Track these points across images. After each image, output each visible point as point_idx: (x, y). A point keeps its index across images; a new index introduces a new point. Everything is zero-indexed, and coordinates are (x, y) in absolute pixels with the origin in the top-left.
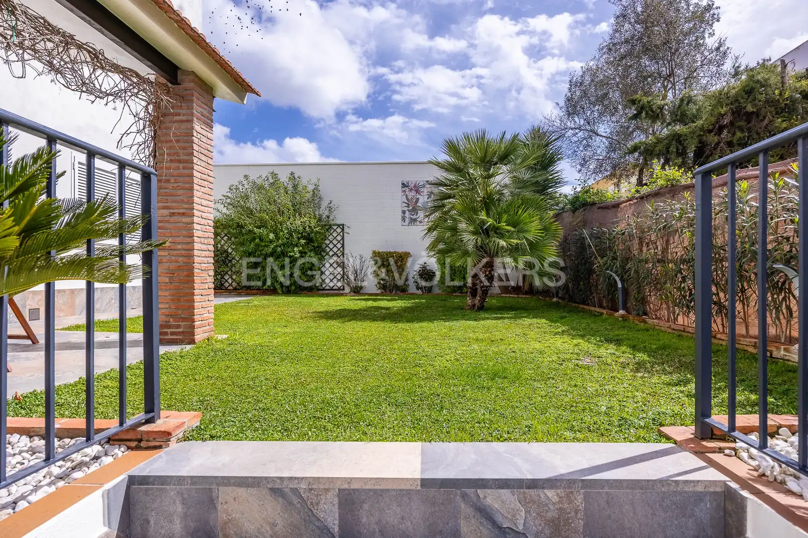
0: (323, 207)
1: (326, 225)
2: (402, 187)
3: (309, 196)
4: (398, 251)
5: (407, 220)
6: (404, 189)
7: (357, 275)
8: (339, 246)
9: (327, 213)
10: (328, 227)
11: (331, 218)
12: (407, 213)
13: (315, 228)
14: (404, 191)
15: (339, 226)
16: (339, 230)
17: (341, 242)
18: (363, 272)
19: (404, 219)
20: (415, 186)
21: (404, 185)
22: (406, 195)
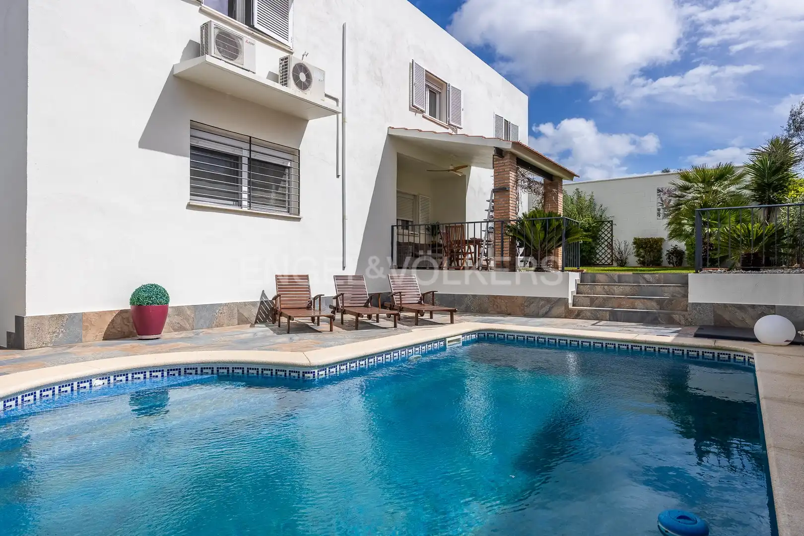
0: (597, 210)
1: (599, 222)
2: (658, 192)
3: (587, 203)
4: (653, 237)
5: (661, 215)
6: (658, 194)
7: (622, 255)
8: (609, 235)
9: (599, 213)
10: (601, 222)
11: (603, 216)
12: (662, 210)
13: (592, 224)
14: (660, 195)
15: (609, 222)
16: (609, 225)
17: (611, 232)
18: (627, 252)
19: (659, 215)
20: (668, 191)
21: (659, 191)
22: (661, 198)
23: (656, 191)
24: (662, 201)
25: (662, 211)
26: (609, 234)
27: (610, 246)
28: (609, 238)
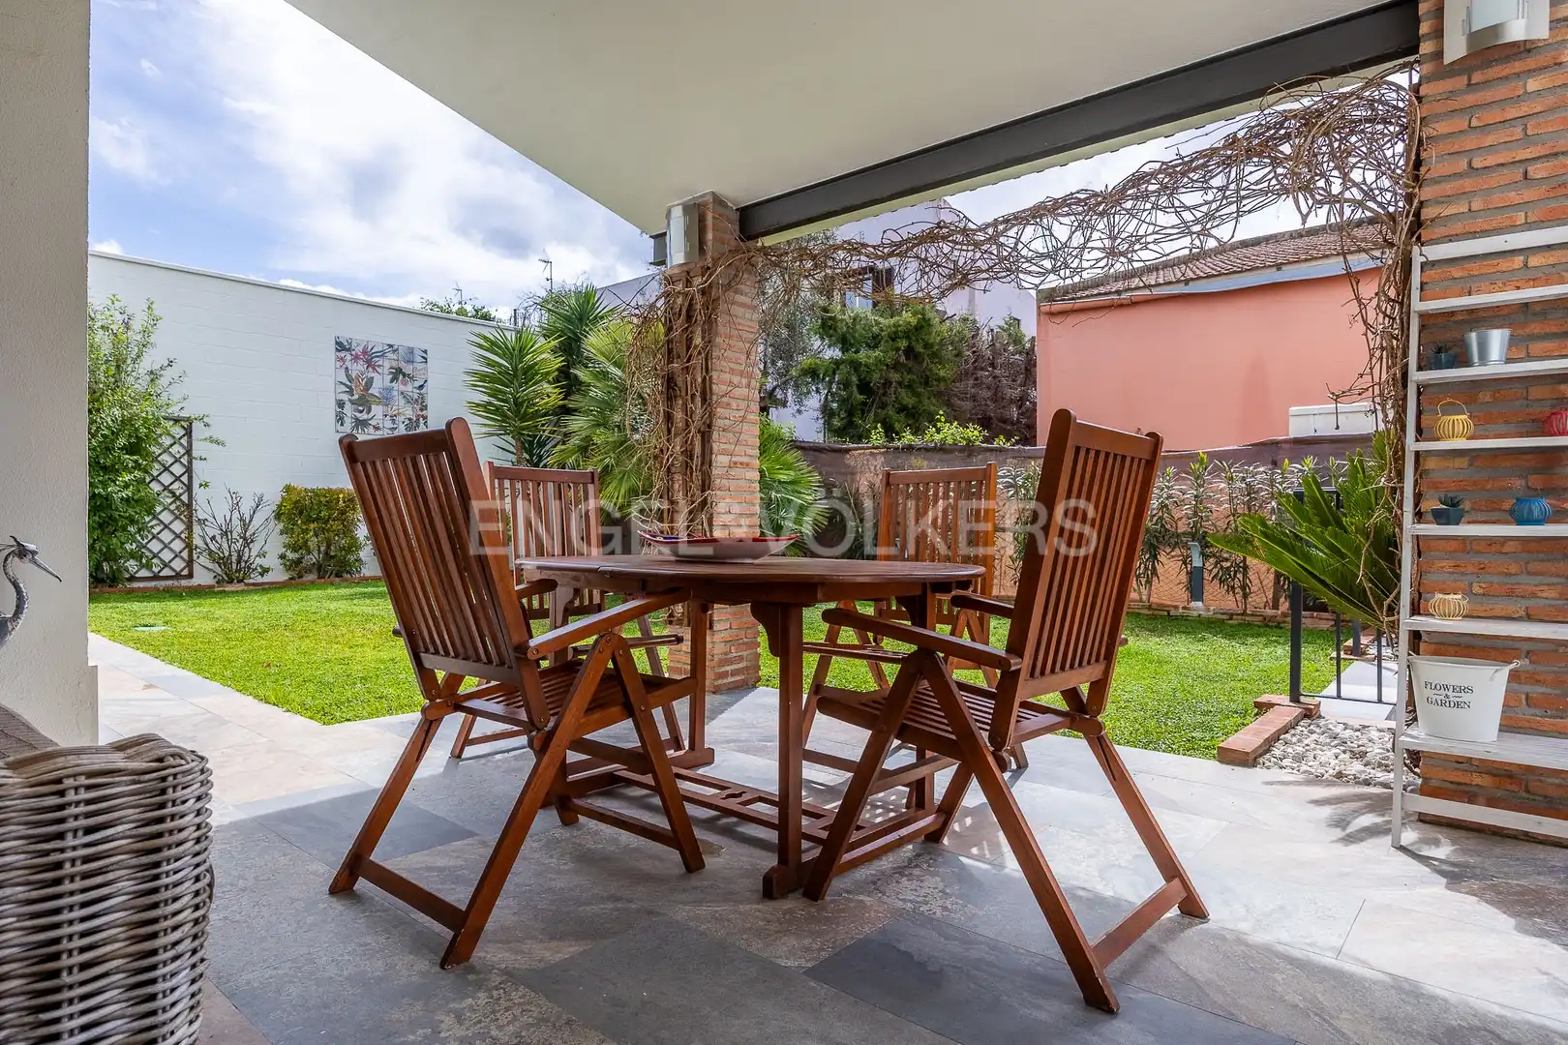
2: (337, 350)
5: (348, 422)
6: (341, 355)
8: (178, 469)
12: (348, 407)
14: (342, 359)
15: (175, 420)
16: (178, 431)
17: (184, 460)
19: (341, 418)
20: (365, 352)
21: (340, 346)
22: (347, 368)
23: (333, 346)
24: (348, 376)
25: (348, 409)
26: (177, 465)
27: (186, 510)
28: (178, 479)
